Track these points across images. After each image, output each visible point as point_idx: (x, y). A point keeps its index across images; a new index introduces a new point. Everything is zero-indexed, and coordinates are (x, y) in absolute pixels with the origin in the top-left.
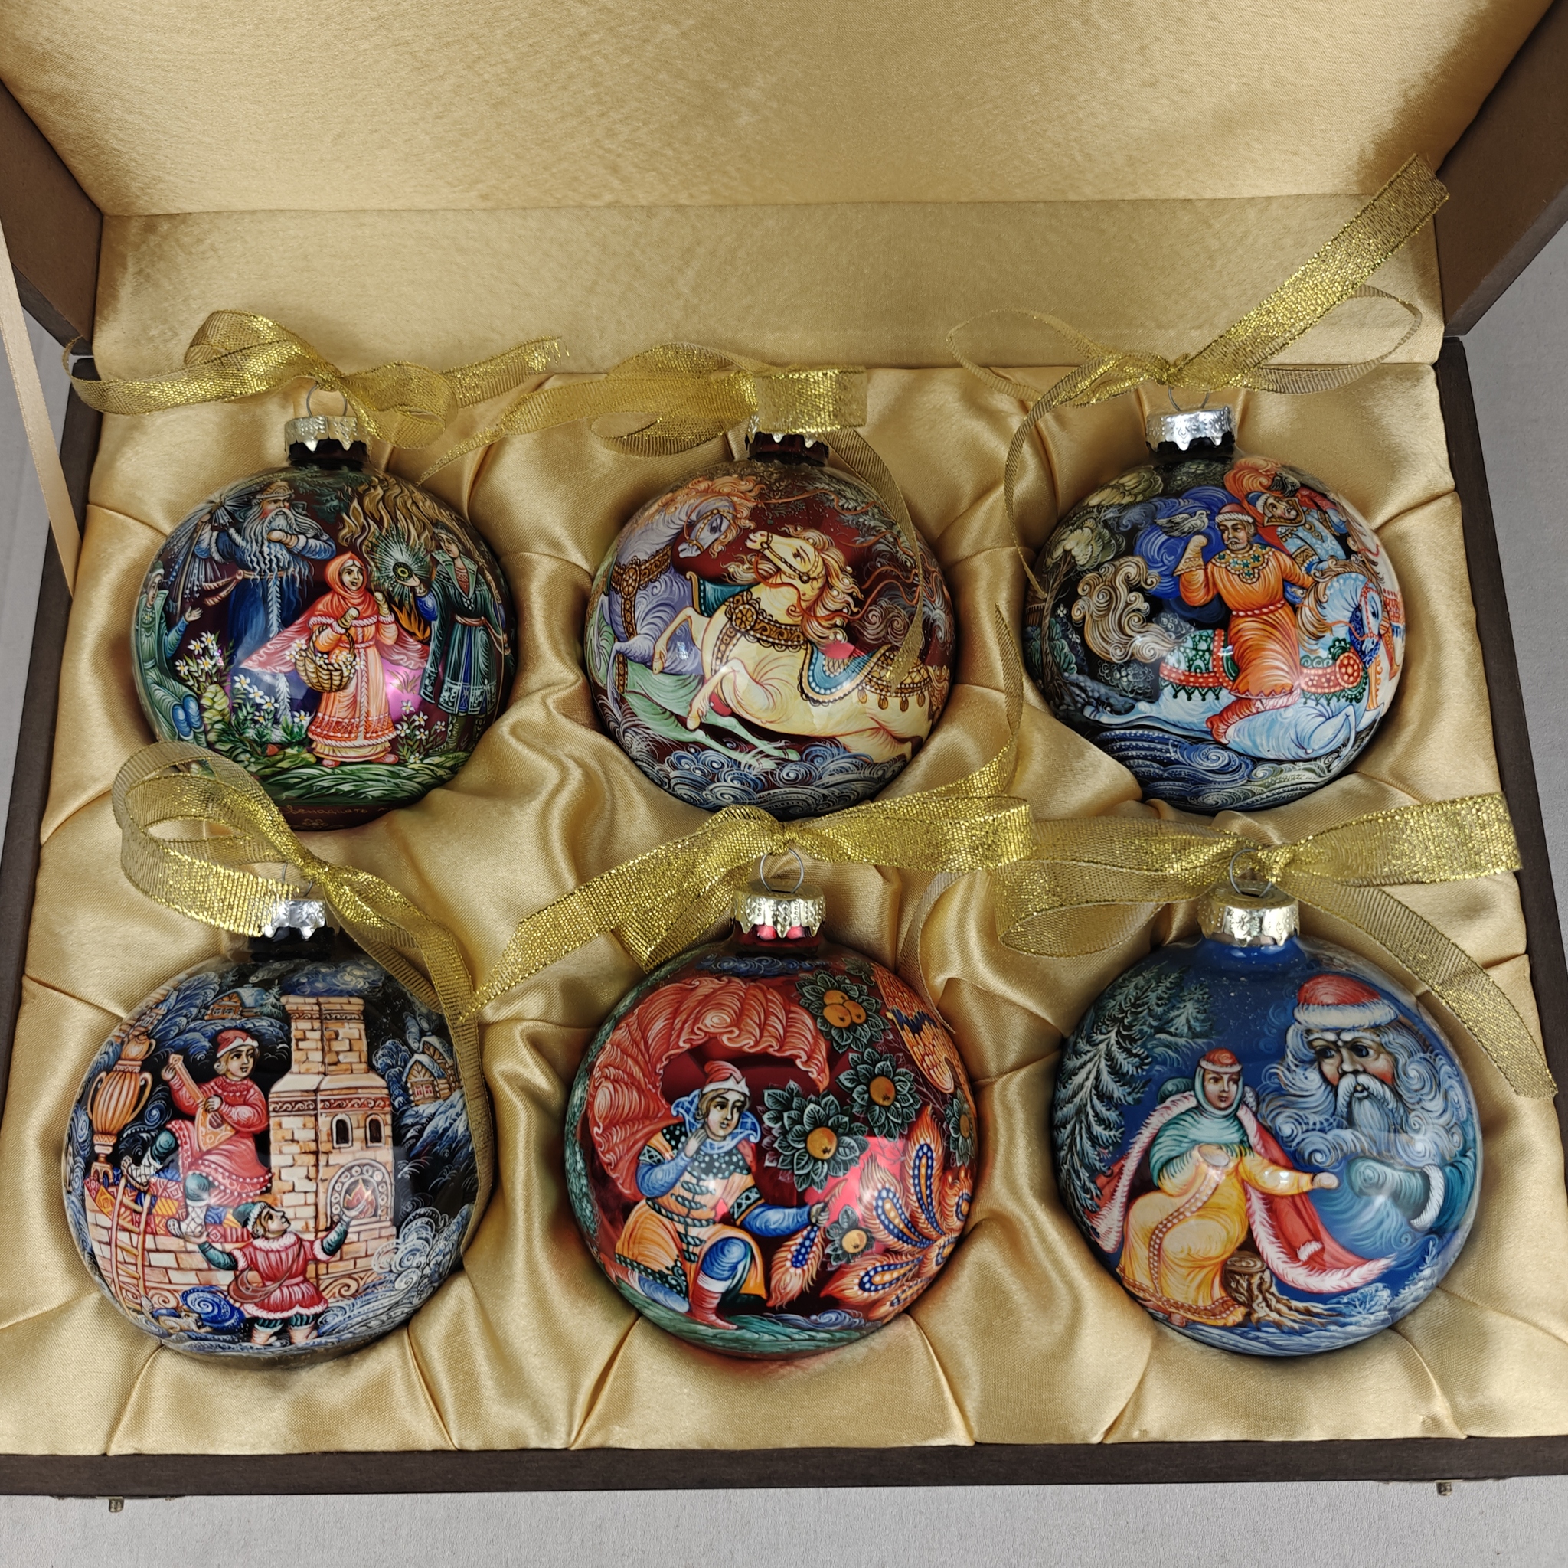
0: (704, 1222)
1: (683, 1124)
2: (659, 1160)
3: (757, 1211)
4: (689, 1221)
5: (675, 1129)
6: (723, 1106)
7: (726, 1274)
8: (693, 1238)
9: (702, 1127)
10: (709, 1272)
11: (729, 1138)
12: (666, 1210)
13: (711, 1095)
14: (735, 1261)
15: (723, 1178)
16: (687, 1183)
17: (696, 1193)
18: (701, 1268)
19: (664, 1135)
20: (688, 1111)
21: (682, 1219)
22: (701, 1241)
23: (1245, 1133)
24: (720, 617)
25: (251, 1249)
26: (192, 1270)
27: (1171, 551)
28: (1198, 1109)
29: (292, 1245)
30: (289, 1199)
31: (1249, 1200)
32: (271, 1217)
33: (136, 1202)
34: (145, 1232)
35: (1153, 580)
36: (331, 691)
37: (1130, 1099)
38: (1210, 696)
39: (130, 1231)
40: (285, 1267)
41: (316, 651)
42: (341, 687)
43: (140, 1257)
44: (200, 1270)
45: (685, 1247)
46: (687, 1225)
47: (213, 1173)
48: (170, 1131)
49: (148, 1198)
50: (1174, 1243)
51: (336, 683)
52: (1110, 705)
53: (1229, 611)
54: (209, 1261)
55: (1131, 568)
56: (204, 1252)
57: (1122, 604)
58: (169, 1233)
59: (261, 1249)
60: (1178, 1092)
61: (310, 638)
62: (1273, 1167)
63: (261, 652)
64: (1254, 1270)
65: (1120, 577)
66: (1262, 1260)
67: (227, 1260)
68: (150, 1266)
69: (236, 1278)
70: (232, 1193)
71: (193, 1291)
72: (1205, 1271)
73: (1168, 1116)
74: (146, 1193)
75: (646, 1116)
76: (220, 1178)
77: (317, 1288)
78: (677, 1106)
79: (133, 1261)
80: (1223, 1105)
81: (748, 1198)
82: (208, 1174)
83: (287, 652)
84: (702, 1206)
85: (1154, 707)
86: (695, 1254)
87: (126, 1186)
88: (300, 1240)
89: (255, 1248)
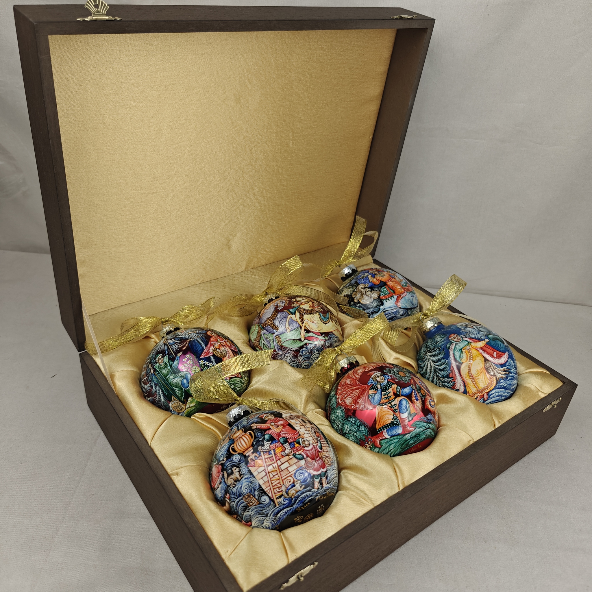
0: (394, 400)
1: (373, 385)
2: (374, 395)
3: (402, 390)
4: (390, 402)
5: (372, 387)
6: (378, 377)
7: (405, 410)
8: (394, 405)
9: (378, 382)
10: (402, 412)
11: (385, 381)
12: (384, 403)
13: (374, 377)
14: (405, 405)
15: (390, 388)
16: (384, 394)
17: (387, 395)
18: (400, 412)
19: (371, 390)
20: (372, 382)
21: (389, 403)
22: (396, 405)
23: (468, 341)
24: (297, 314)
25: (305, 451)
26: (294, 464)
27: (366, 280)
28: (456, 344)
29: (312, 448)
30: (306, 436)
31: (479, 351)
32: (304, 441)
33: (269, 455)
34: (277, 461)
35: (367, 285)
36: (223, 357)
37: (443, 355)
38: (392, 298)
39: (271, 464)
40: (314, 455)
41: (216, 349)
42: (225, 356)
43: (278, 471)
44: (296, 463)
45: (393, 409)
46: (390, 403)
47: (285, 436)
48: (267, 434)
49: (272, 451)
50: (474, 372)
51: (224, 355)
52: (375, 312)
53: (385, 282)
54: (297, 458)
55: (361, 286)
56: (295, 456)
57: (364, 292)
58: (283, 456)
59: (307, 450)
60: (450, 345)
61: (214, 346)
62: (477, 343)
63: (204, 353)
64: (490, 365)
65: (360, 289)
66: (490, 361)
67: (301, 456)
68: (282, 470)
69: (305, 461)
70: (292, 438)
71: (297, 471)
72: (483, 372)
73: (453, 350)
74: (271, 450)
75: (363, 391)
76: (287, 436)
77: (323, 460)
78: (369, 383)
79: (276, 473)
80: (460, 340)
81: (398, 389)
82: (284, 437)
83: (210, 351)
84: (391, 396)
85: (383, 306)
86: (396, 409)
87: (264, 453)
88: (314, 446)
89: (306, 450)
